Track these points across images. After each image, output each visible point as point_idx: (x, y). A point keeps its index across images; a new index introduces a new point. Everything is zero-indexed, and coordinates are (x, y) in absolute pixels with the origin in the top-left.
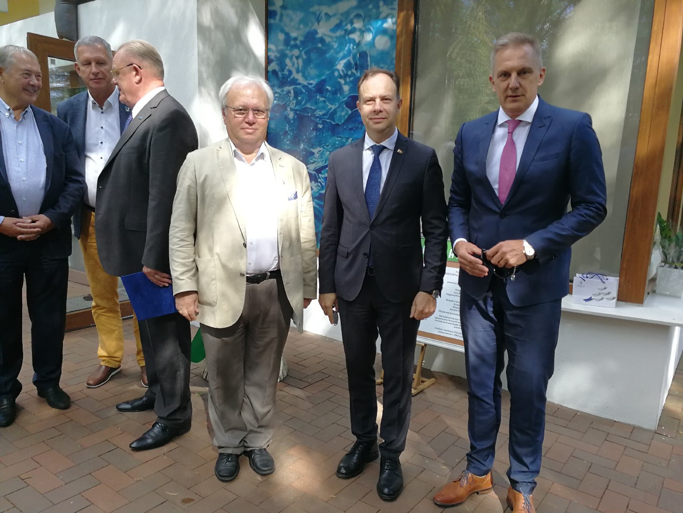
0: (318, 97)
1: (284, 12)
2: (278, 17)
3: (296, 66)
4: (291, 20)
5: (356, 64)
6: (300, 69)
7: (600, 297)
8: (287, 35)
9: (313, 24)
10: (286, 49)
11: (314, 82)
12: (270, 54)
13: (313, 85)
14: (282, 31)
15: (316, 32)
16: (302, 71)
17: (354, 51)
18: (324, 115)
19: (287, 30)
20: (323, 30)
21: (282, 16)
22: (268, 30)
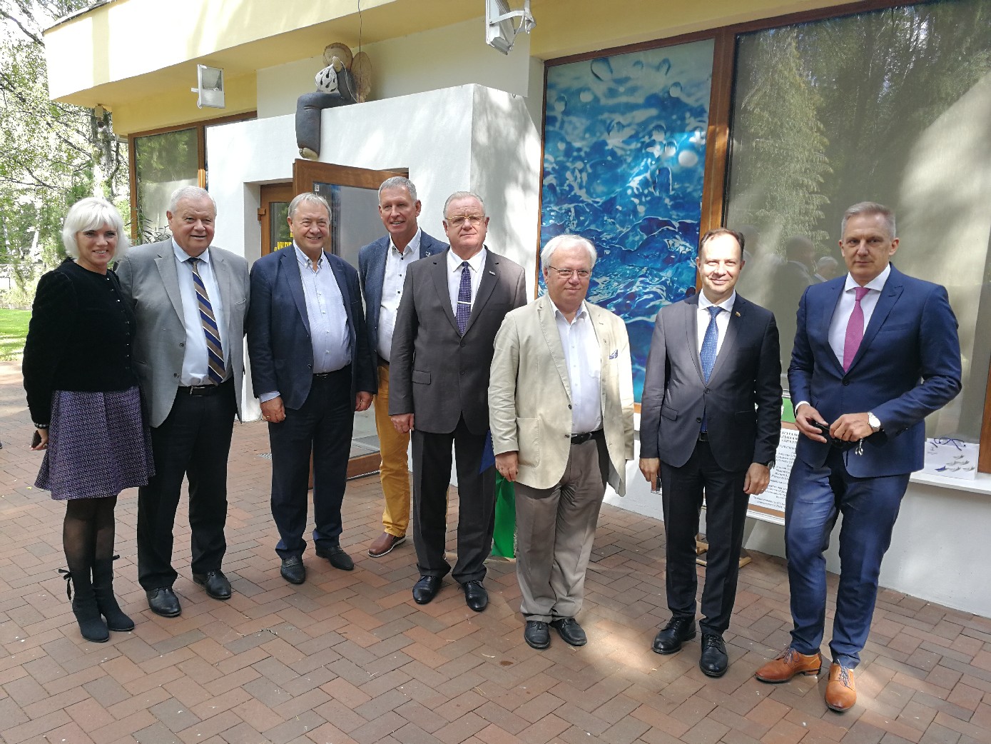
0: (605, 218)
1: (566, 119)
2: (558, 125)
3: (579, 180)
4: (575, 128)
5: (654, 182)
6: (584, 184)
7: (956, 467)
8: (569, 144)
9: (602, 134)
10: (568, 161)
11: (600, 200)
12: (546, 165)
13: (600, 204)
14: (563, 139)
15: (604, 143)
16: (585, 187)
17: (653, 167)
18: (612, 239)
19: (568, 139)
20: (614, 141)
21: (563, 123)
22: (545, 139)
